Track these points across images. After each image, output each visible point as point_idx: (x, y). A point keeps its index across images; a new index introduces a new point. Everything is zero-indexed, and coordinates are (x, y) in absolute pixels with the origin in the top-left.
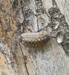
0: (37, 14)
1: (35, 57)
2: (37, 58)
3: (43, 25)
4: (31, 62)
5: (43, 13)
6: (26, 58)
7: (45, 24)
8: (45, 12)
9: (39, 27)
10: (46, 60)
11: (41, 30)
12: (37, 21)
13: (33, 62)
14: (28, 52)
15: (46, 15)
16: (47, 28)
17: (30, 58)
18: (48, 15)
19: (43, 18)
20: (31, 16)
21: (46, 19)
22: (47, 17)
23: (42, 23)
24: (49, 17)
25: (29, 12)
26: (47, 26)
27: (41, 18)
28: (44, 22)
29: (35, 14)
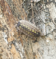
0: (46, 22)
1: (43, 54)
2: (44, 55)
3: (50, 30)
4: (39, 58)
5: (50, 22)
6: (35, 54)
7: (51, 29)
8: (51, 21)
9: (47, 32)
10: (51, 56)
11: (48, 34)
12: (46, 28)
13: (41, 58)
14: (37, 50)
15: (52, 23)
16: (52, 32)
17: (38, 54)
18: (54, 23)
19: (50, 25)
20: (41, 24)
21: (52, 26)
22: (53, 24)
23: (49, 29)
24: (54, 24)
25: (40, 21)
26: (53, 31)
27: (48, 25)
28: (51, 28)
29: (44, 22)
